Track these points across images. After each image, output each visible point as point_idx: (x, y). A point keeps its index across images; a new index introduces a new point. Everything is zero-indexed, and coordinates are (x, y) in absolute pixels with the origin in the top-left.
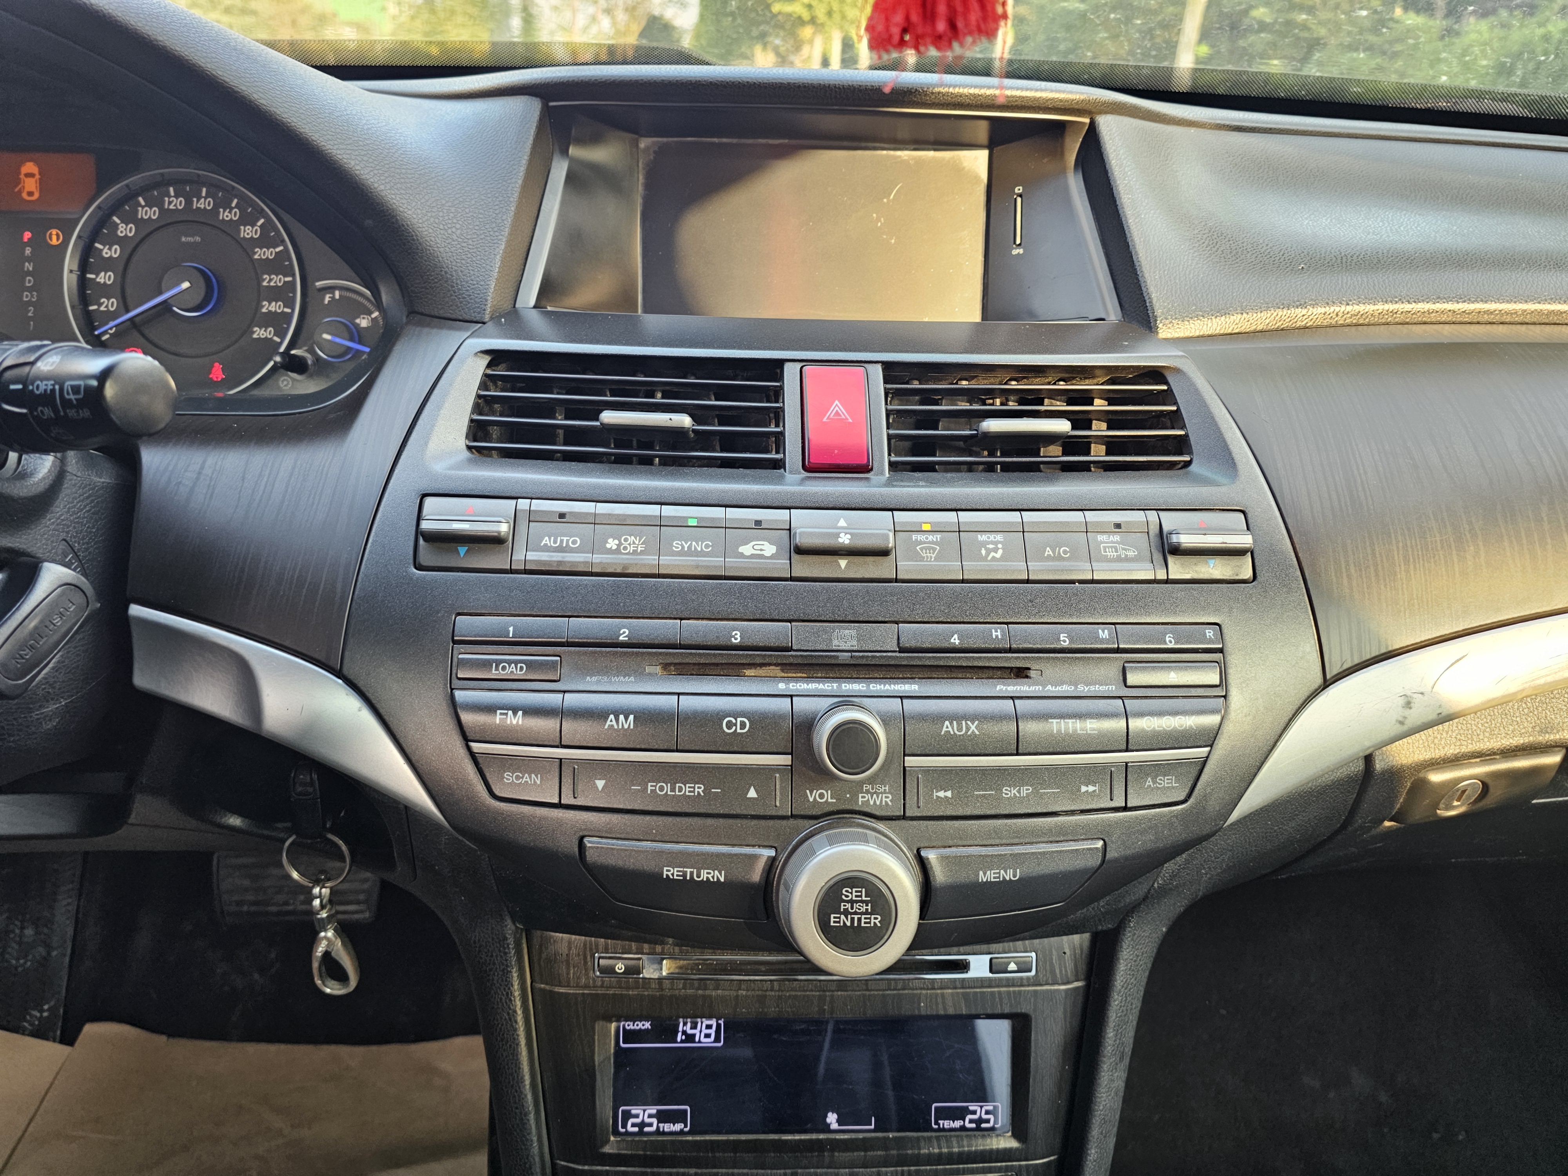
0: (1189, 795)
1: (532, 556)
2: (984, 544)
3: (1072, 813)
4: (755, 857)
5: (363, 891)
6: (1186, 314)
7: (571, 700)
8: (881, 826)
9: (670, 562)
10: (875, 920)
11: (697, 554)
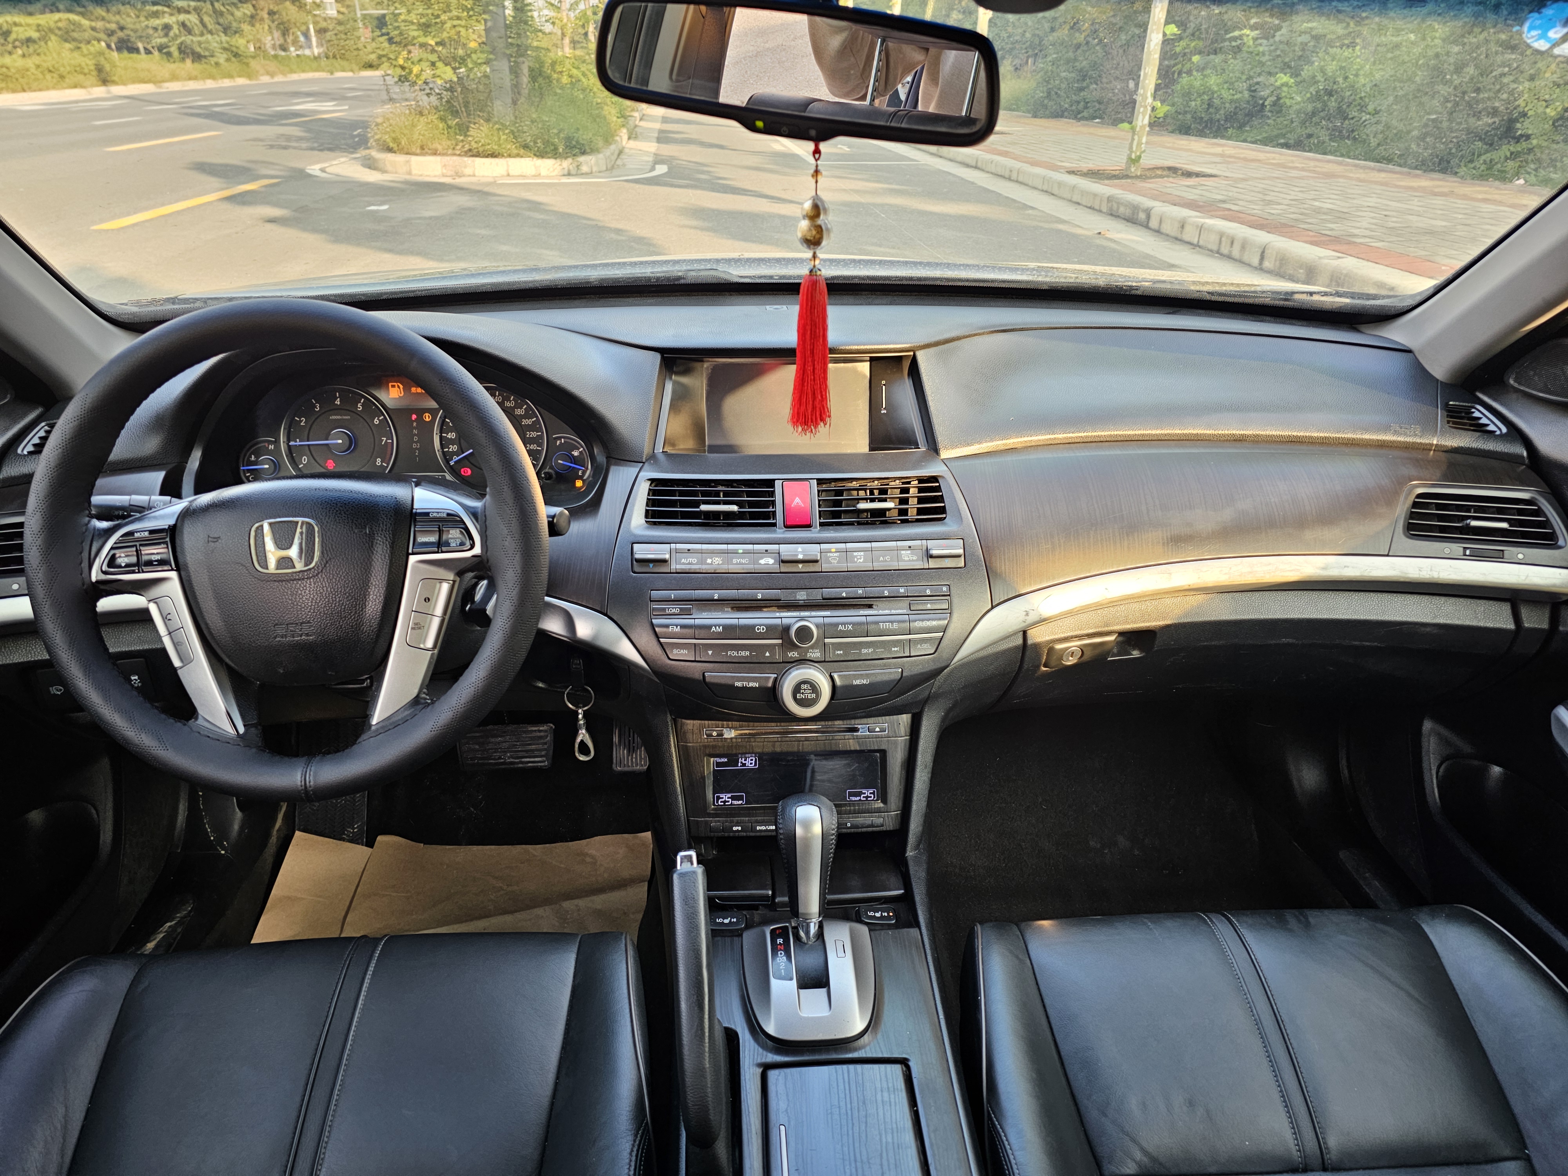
0: (935, 651)
1: (678, 567)
2: (856, 556)
3: (889, 658)
4: (769, 677)
5: (545, 750)
6: (954, 446)
7: (698, 622)
8: (816, 665)
9: (732, 568)
10: (814, 696)
11: (743, 564)
